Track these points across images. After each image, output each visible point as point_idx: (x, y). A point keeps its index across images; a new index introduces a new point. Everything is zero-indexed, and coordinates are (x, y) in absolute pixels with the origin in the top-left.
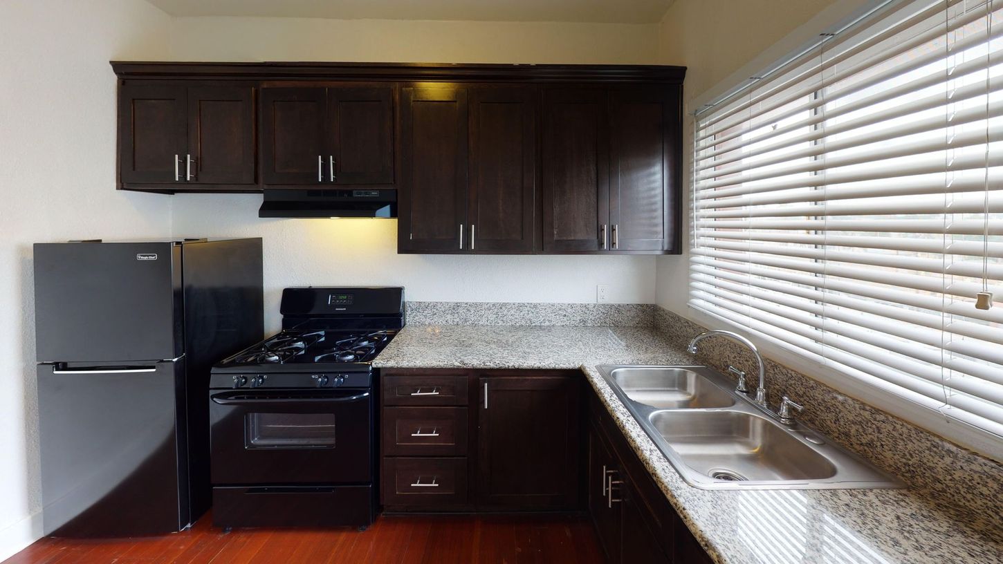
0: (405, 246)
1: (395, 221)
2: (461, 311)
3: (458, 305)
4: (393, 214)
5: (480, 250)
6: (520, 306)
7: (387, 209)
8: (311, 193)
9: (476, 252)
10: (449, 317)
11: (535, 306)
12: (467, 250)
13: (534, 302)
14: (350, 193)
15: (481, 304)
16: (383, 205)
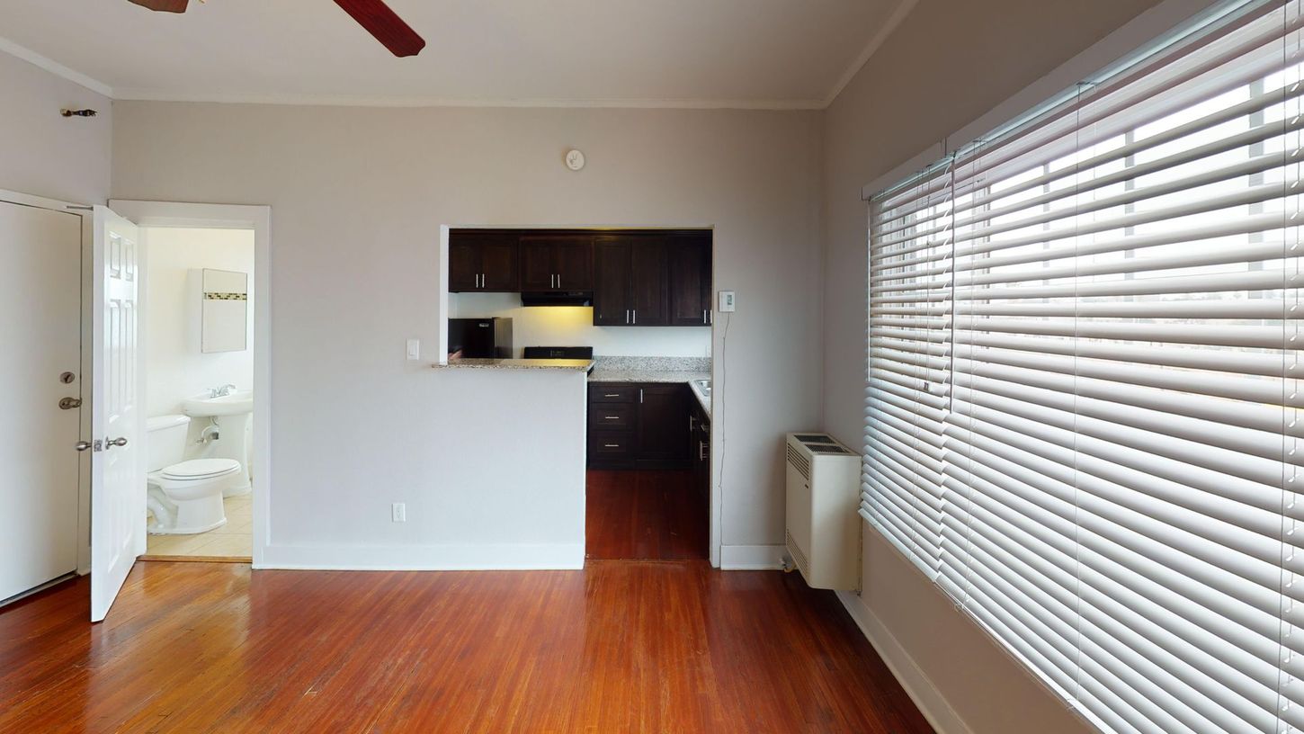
0: (597, 322)
1: (592, 308)
2: (626, 361)
3: (624, 358)
4: (590, 305)
5: (638, 324)
6: (661, 359)
7: (587, 303)
8: (547, 293)
9: (635, 325)
10: (619, 365)
11: (670, 359)
12: (631, 324)
13: (669, 356)
14: (567, 293)
15: (638, 358)
16: (585, 301)
